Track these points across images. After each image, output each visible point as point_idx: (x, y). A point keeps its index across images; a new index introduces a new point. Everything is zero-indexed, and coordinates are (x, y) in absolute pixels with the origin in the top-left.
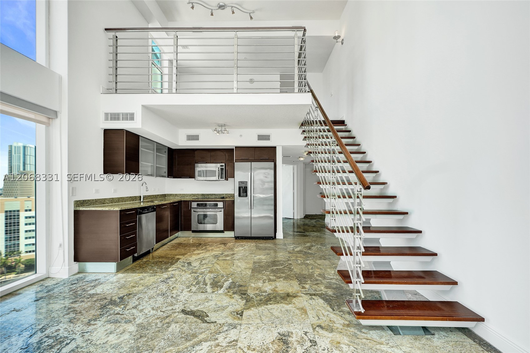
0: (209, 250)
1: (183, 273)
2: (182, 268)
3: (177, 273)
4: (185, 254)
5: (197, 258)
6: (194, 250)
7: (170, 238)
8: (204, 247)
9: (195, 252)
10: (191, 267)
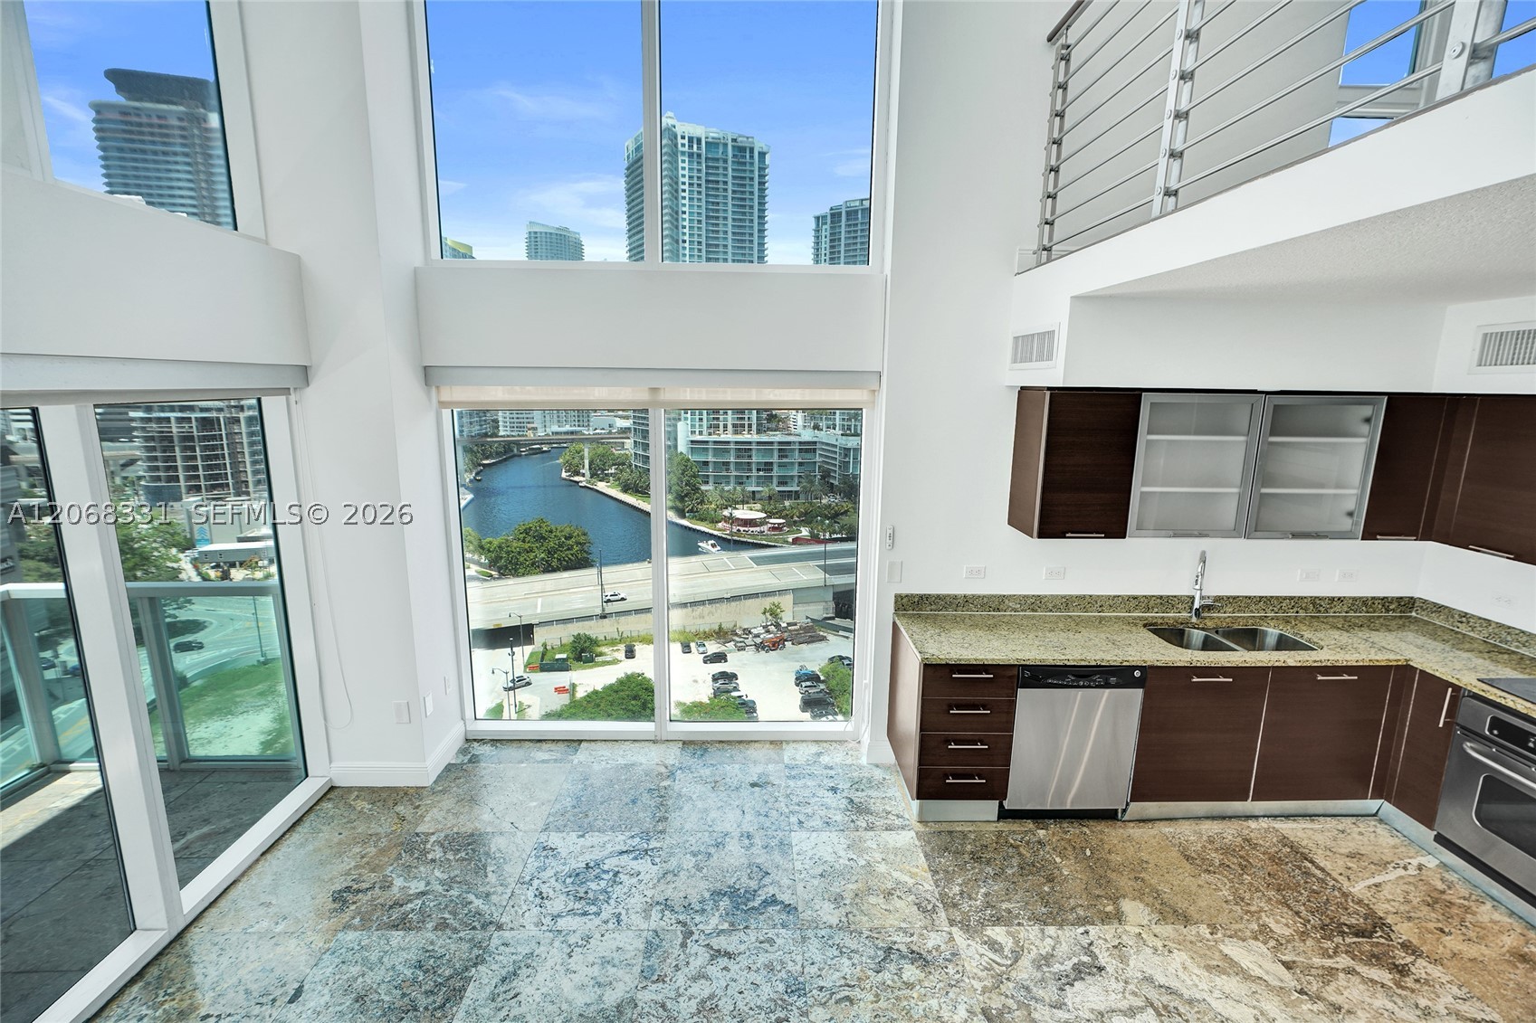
0: (1318, 998)
1: (978, 985)
2: (1025, 962)
3: (971, 967)
4: (1186, 920)
5: (1162, 980)
6: (1264, 933)
7: (1249, 806)
8: (1343, 961)
9: (1232, 949)
10: (1050, 993)
